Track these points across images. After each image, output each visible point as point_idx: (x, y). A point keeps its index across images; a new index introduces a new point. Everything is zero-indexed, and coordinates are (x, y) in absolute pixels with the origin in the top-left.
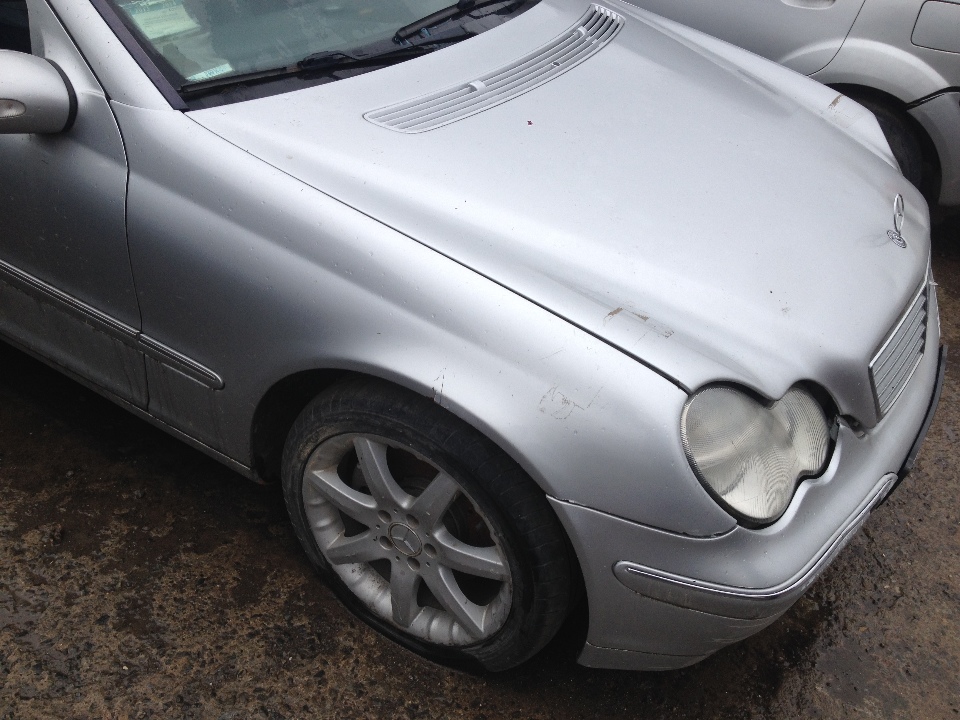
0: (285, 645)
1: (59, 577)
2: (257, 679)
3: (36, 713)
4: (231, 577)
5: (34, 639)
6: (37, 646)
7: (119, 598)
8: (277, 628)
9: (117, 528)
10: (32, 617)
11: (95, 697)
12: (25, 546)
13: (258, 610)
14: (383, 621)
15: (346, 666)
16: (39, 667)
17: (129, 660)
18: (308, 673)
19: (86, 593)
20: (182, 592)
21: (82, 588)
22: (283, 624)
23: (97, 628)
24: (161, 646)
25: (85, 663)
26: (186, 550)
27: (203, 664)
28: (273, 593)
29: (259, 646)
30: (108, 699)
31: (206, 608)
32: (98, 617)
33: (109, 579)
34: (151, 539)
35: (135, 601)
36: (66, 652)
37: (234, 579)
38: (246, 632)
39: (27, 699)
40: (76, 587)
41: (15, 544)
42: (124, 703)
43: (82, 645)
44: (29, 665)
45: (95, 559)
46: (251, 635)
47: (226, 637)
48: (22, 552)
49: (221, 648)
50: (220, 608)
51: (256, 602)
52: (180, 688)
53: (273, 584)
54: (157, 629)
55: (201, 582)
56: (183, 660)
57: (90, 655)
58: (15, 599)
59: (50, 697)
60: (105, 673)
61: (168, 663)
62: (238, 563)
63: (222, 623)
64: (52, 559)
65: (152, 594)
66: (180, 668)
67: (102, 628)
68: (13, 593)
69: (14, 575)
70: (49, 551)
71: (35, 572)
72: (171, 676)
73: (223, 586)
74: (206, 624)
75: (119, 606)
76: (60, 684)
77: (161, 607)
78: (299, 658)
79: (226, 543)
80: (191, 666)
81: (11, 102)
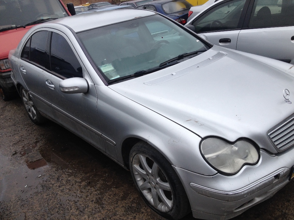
0: (129, 210)
1: (86, 191)
2: (121, 216)
3: (74, 218)
4: (121, 194)
5: (78, 204)
6: (78, 205)
7: (97, 197)
8: (129, 206)
9: (101, 182)
10: (79, 199)
11: (86, 216)
12: (81, 185)
13: (126, 202)
14: (152, 206)
15: (141, 216)
16: (77, 209)
17: (95, 210)
18: (132, 216)
19: (91, 195)
20: (110, 196)
21: (90, 194)
22: (130, 205)
23: (91, 203)
24: (103, 207)
25: (86, 209)
26: (114, 188)
27: (110, 212)
28: (130, 198)
29: (123, 209)
30: (89, 217)
31: (114, 200)
32: (92, 200)
33: (96, 193)
34: (107, 185)
35: (100, 197)
36: (83, 207)
37: (122, 194)
38: (121, 206)
39: (73, 215)
40: (89, 194)
41: (79, 184)
42: (91, 218)
43: (87, 206)
44: (75, 209)
45: (94, 188)
46: (122, 207)
47: (117, 207)
48: (81, 186)
49: (115, 209)
50: (117, 201)
51: (125, 200)
52: (104, 217)
53: (130, 196)
54: (103, 204)
55: (115, 195)
56: (106, 211)
57: (88, 208)
58: (77, 195)
59: (77, 215)
60: (89, 212)
61: (103, 211)
62: (124, 191)
63: (117, 204)
64: (86, 188)
65: (104, 196)
66: (105, 212)
67: (92, 202)
68: (76, 194)
69: (78, 190)
70: (86, 186)
71: (82, 190)
72: (103, 214)
73: (119, 196)
74: (113, 203)
75: (96, 198)
76: (80, 213)
77: (105, 199)
78: (131, 213)
79: (123, 186)
80: (108, 212)
81: (76, 87)
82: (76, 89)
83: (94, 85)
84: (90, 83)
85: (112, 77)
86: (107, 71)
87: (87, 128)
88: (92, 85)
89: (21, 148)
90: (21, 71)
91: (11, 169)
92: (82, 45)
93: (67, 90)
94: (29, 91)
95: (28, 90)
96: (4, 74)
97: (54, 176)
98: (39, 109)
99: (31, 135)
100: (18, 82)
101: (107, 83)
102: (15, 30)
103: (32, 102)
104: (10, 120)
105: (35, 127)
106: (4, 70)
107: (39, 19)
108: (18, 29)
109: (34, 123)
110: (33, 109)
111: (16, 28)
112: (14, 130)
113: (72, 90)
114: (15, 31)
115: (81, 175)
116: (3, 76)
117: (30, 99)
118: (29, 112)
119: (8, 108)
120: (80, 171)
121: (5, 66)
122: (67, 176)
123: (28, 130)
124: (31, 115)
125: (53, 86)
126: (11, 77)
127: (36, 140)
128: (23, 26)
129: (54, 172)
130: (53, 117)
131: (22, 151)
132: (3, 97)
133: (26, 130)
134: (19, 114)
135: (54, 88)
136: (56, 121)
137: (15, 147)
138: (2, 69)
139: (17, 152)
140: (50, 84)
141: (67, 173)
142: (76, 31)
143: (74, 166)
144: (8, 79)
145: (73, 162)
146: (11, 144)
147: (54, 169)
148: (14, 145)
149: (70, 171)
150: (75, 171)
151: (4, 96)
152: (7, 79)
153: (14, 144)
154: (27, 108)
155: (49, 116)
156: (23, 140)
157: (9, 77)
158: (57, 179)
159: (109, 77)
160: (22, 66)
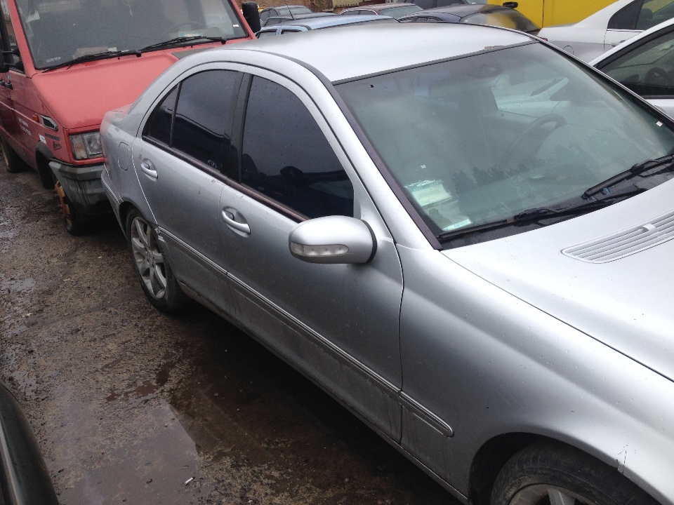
81: (340, 246)
82: (341, 252)
83: (395, 243)
84: (382, 237)
85: (450, 223)
86: (431, 202)
87: (342, 361)
88: (387, 243)
89: (127, 382)
90: (142, 170)
91: (103, 447)
92: (355, 122)
93: (313, 254)
94: (157, 226)
95: (155, 224)
96: (80, 171)
97: (230, 484)
98: (178, 275)
99: (151, 344)
100: (127, 198)
101: (437, 243)
102: (115, 60)
103: (160, 255)
104: (88, 292)
105: (160, 320)
106: (83, 159)
107: (173, 36)
108: (123, 59)
109: (155, 306)
110: (158, 270)
111: (119, 55)
112: (103, 324)
113: (327, 253)
114: (116, 64)
115: (309, 490)
116: (80, 175)
117: (155, 245)
118: (143, 278)
119: (81, 255)
120: (302, 477)
121: (86, 151)
122: (269, 491)
123: (142, 328)
124: (150, 286)
125: (246, 226)
126: (100, 179)
127: (164, 358)
128: (137, 51)
129: (228, 471)
130: (222, 304)
131: (130, 392)
132: (66, 224)
133: (136, 325)
134: (112, 277)
135: (249, 234)
136: (231, 317)
137: (111, 375)
138: (78, 156)
139: (116, 392)
140: (233, 219)
141: (266, 481)
142: (333, 77)
143: (282, 456)
144: (90, 184)
145: (277, 443)
146: (99, 366)
147: (227, 462)
148: (107, 369)
149: (276, 474)
150: (291, 474)
151: (69, 222)
152: (87, 183)
153: (107, 366)
154: (140, 266)
155: (208, 300)
156: (131, 358)
157: (96, 179)
158: (242, 498)
159: (439, 224)
160: (146, 160)
